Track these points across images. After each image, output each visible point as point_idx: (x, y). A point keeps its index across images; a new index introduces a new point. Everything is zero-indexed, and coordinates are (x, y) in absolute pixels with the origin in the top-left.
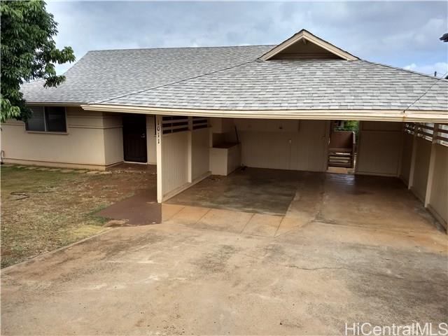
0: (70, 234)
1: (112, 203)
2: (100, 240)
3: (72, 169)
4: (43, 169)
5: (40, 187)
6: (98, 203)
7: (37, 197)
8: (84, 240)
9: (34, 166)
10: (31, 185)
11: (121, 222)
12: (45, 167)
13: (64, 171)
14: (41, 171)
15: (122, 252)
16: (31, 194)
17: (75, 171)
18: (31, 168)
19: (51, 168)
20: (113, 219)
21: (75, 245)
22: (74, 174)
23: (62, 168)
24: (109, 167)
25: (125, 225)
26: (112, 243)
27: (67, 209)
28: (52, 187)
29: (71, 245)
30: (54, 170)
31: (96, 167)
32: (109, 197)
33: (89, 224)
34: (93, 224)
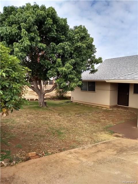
0: (98, 137)
1: (115, 124)
2: (112, 143)
3: (96, 106)
4: (86, 105)
5: (85, 112)
6: (108, 123)
7: (84, 117)
8: (105, 142)
9: (82, 104)
10: (82, 111)
11: (120, 135)
12: (86, 104)
13: (93, 107)
14: (85, 106)
15: (125, 153)
16: (82, 115)
17: (97, 107)
18: (81, 104)
19: (88, 105)
20: (116, 133)
21: (101, 143)
22: (97, 108)
23: (93, 106)
24: (111, 107)
25: (122, 137)
26: (118, 146)
27: (96, 124)
28: (89, 113)
29: (99, 143)
30: (90, 106)
31: (106, 106)
32: (113, 121)
33: (106, 133)
34: (108, 134)
